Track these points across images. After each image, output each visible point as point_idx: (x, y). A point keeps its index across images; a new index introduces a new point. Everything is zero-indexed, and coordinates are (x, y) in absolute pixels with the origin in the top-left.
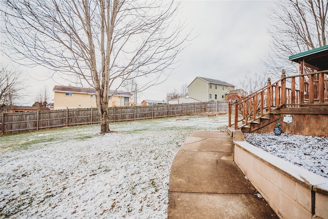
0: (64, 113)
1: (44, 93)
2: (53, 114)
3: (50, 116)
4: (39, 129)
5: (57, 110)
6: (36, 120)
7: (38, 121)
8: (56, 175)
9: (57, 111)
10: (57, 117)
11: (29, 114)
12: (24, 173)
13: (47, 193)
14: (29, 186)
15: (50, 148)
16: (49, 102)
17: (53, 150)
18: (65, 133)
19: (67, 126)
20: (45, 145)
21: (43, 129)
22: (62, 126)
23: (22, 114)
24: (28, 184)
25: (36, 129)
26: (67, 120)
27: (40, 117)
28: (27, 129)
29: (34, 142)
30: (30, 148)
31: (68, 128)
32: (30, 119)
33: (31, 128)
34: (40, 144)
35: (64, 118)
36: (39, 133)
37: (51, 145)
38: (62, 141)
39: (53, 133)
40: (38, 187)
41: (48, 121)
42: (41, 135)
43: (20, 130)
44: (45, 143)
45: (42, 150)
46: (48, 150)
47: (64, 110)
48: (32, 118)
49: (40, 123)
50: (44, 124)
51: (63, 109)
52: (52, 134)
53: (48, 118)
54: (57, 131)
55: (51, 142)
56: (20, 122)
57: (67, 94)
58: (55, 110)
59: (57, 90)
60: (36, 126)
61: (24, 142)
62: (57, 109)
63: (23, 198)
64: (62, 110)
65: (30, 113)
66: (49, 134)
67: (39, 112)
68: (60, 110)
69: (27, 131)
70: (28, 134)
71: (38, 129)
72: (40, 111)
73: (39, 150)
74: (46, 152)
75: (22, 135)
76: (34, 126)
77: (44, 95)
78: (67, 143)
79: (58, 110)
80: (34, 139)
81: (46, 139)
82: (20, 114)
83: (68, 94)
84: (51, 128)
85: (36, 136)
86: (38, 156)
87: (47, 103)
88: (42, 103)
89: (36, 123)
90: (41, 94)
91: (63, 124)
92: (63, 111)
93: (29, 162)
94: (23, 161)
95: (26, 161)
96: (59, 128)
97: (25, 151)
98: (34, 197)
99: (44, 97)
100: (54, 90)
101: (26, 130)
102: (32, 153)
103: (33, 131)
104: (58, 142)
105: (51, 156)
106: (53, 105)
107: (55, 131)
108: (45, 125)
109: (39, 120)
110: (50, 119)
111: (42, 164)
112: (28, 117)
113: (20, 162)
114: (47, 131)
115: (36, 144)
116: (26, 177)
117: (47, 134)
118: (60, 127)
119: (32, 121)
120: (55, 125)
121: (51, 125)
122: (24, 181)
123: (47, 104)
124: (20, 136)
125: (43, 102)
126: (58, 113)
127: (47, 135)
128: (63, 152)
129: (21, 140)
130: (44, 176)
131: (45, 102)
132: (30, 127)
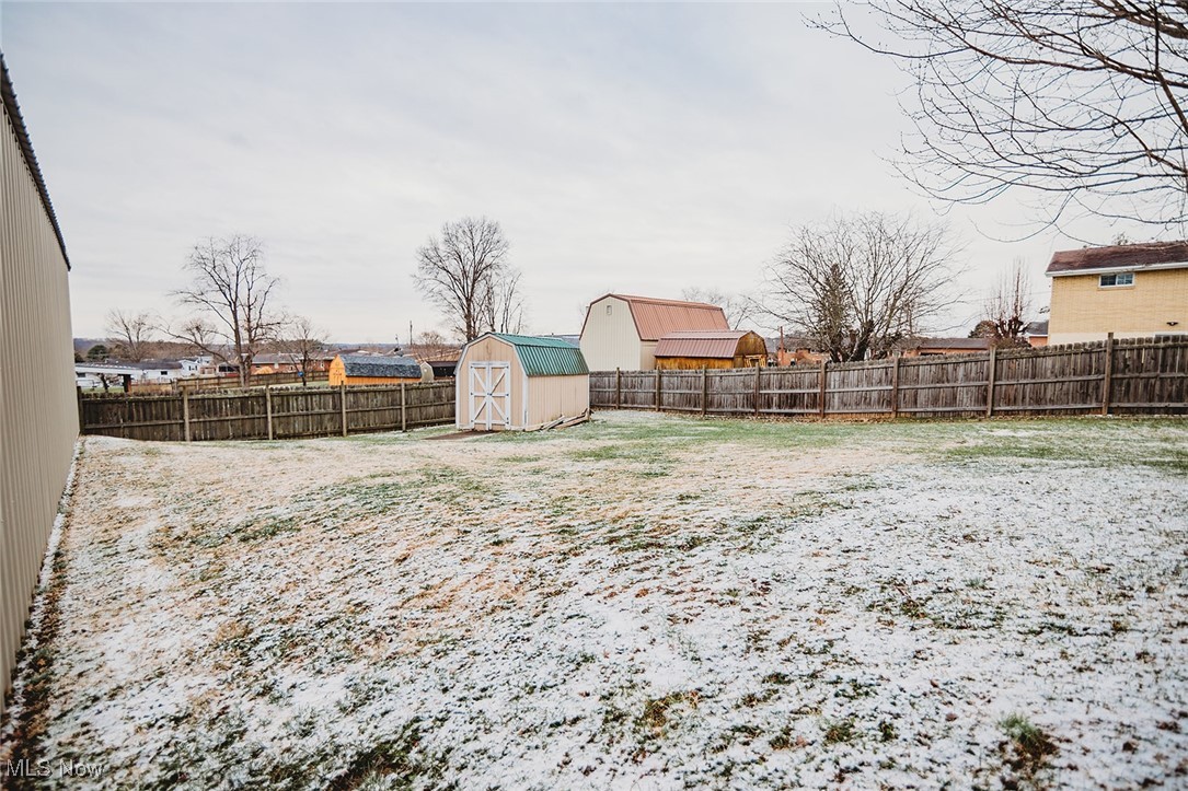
0: (1094, 356)
1: (1011, 288)
2: (1049, 362)
3: (1034, 366)
4: (993, 413)
5: (1062, 347)
6: (985, 382)
7: (991, 386)
8: (1079, 571)
9: (1061, 351)
10: (1063, 373)
11: (965, 362)
12: (967, 531)
13: (1050, 614)
14: (990, 574)
15: (1043, 480)
16: (1028, 317)
17: (1054, 486)
18: (1097, 435)
19: (1105, 410)
20: (1023, 466)
21: (1007, 413)
22: (1082, 411)
23: (943, 361)
24: (985, 565)
25: (984, 412)
26: (1105, 386)
27: (998, 373)
28: (958, 408)
29: (984, 451)
30: (973, 465)
31: (1110, 419)
32: (967, 378)
33: (969, 408)
34: (1004, 458)
35: (1093, 377)
36: (995, 424)
37: (1046, 469)
38: (1087, 462)
39: (1046, 429)
40: (1014, 586)
41: (1028, 388)
42: (1002, 431)
43: (937, 409)
44: (1022, 460)
45: (1014, 479)
46: (1035, 484)
47: (1092, 344)
48: (973, 375)
49: (996, 392)
50: (1012, 397)
51: (1088, 341)
52: (1042, 433)
53: (1026, 377)
54: (1063, 427)
55: (1045, 461)
56: (938, 385)
57: (1108, 280)
58: (1056, 348)
59: (1061, 270)
60: (985, 401)
61: (952, 445)
62: (1066, 344)
63: (976, 599)
64: (1084, 344)
65: (967, 359)
66: (1031, 433)
67: (997, 354)
68: (1078, 346)
69: (957, 416)
70: (960, 425)
71: (989, 413)
72: (999, 350)
73: (1003, 479)
74: (1029, 488)
75: (943, 424)
76: (977, 401)
77: (1010, 294)
78: (1112, 473)
79: (1070, 346)
80: (981, 442)
81: (1020, 448)
82: (939, 361)
83: (1114, 277)
84: (1038, 412)
85: (985, 432)
86: (1004, 496)
87: (1022, 323)
88: (1002, 324)
89: (986, 390)
90: (1003, 293)
91: (1085, 403)
92: (1089, 350)
93: (977, 505)
94: (961, 497)
95: (970, 499)
96: (1068, 417)
97: (959, 470)
98: (1007, 608)
99: (1011, 301)
100: (1049, 270)
101: (953, 412)
102: (983, 482)
103: (973, 418)
104: (1072, 463)
105: (1049, 504)
106: (1043, 328)
107: (1055, 425)
108: (1015, 399)
109: (995, 380)
110: (1033, 381)
111: (1020, 523)
112: (961, 370)
113: (951, 500)
114: (1022, 422)
115: (993, 459)
116: (976, 545)
117: (1026, 432)
118: (1074, 412)
119: (972, 383)
120: (1052, 401)
121: (1038, 401)
122: (972, 553)
123: (1021, 328)
124: (939, 428)
125: (1007, 318)
126: (1066, 358)
127: (1021, 434)
128: (1098, 501)
129: (942, 440)
130: (1033, 560)
131: (1016, 321)
132: (967, 403)
